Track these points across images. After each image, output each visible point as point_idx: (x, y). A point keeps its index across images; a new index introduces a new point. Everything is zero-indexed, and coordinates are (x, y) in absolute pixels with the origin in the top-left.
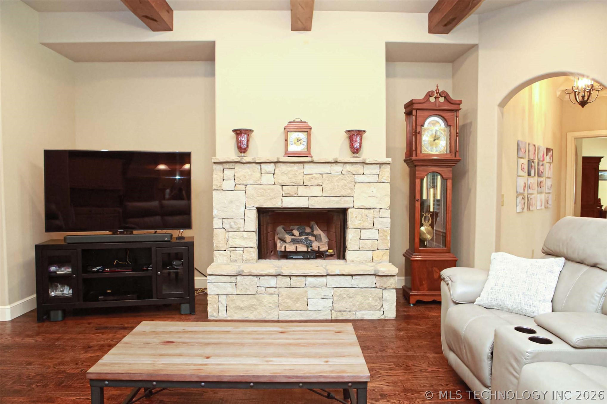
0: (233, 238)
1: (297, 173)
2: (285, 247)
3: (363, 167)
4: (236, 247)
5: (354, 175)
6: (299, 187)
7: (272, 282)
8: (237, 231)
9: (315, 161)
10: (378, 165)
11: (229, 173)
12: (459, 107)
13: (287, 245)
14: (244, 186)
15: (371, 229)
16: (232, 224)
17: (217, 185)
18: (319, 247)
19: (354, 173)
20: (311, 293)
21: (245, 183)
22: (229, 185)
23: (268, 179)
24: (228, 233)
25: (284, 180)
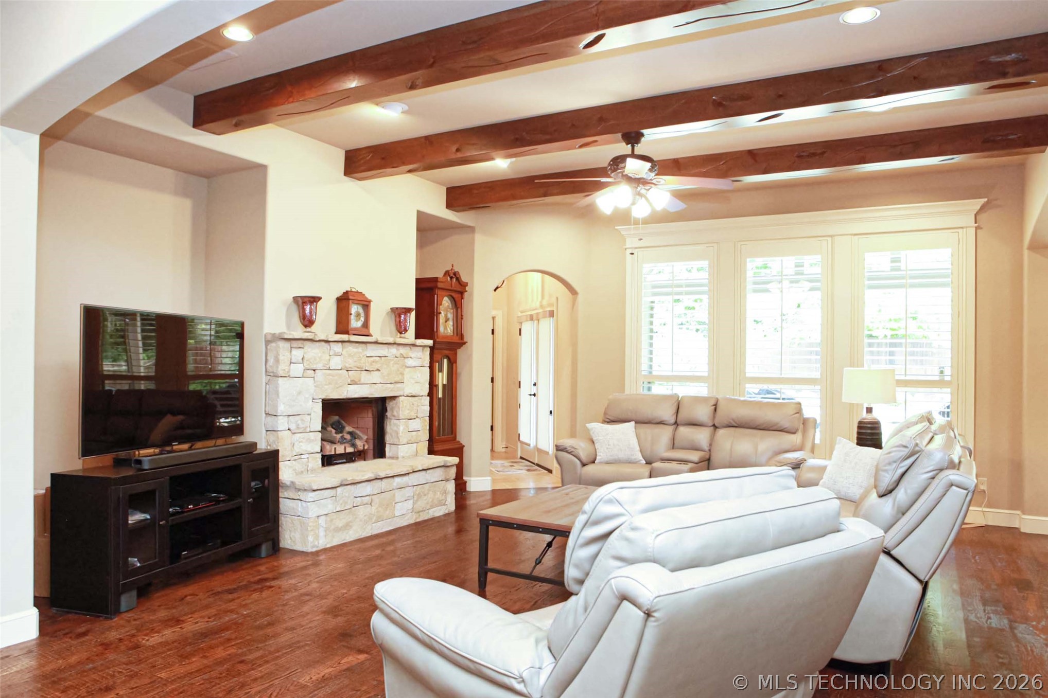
0: (300, 442)
1: (361, 356)
2: (335, 448)
3: (411, 348)
4: (302, 454)
5: (405, 358)
6: (362, 372)
7: (367, 489)
8: (304, 431)
9: (379, 342)
10: (422, 348)
11: (297, 354)
12: (465, 289)
14: (313, 371)
15: (415, 419)
16: (299, 422)
17: (284, 370)
18: (362, 445)
19: (405, 356)
20: (399, 495)
21: (314, 367)
22: (297, 369)
23: (336, 362)
24: (293, 436)
25: (350, 363)
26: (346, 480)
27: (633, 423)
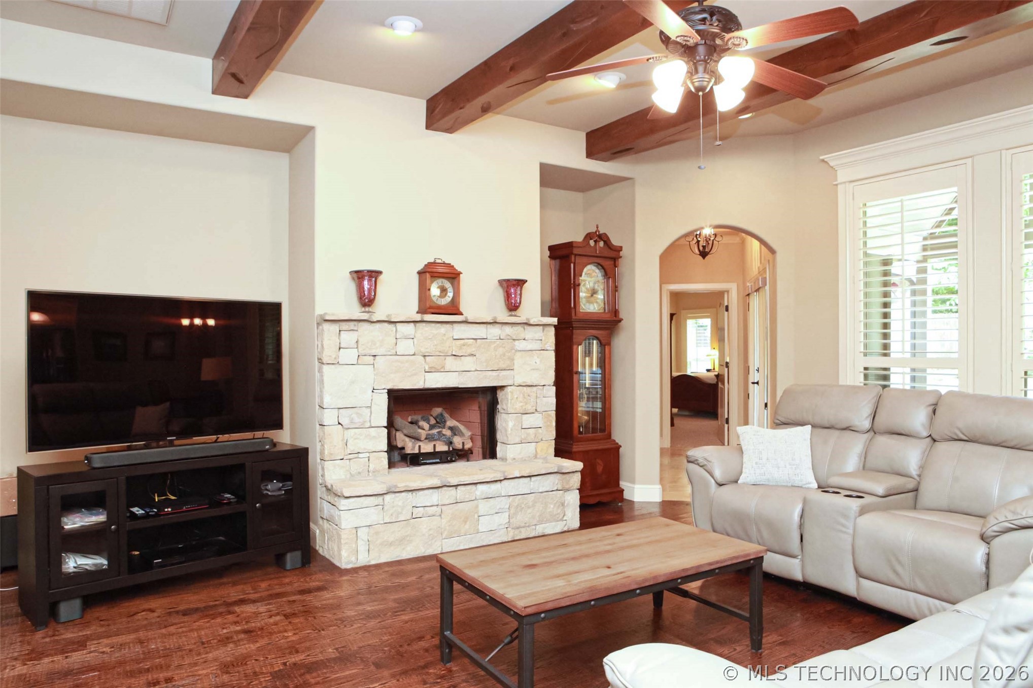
0: (355, 439)
1: (445, 338)
2: (420, 446)
3: (524, 329)
4: (358, 453)
5: (514, 340)
6: (447, 358)
7: (434, 497)
8: (361, 426)
10: (541, 327)
11: (348, 338)
12: (619, 255)
13: (420, 443)
14: (372, 358)
15: (533, 413)
16: (354, 416)
17: (330, 356)
18: (463, 443)
19: (514, 338)
20: (483, 507)
21: (374, 352)
22: (349, 355)
23: (405, 347)
24: (346, 432)
25: (427, 347)
26: (396, 486)
27: (809, 427)
